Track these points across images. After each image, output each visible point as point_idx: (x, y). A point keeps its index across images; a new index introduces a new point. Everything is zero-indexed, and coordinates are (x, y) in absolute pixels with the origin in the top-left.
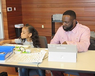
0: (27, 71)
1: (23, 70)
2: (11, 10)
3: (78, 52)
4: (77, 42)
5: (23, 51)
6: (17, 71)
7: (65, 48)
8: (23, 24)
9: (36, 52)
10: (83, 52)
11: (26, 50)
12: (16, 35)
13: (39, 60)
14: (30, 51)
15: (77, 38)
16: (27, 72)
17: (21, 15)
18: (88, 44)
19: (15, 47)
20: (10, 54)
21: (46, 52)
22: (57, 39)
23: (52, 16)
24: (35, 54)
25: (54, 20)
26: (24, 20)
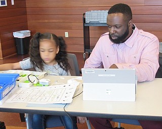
0: (43, 119)
1: (35, 118)
2: (6, 5)
3: (139, 82)
4: (135, 64)
5: (35, 82)
6: (23, 120)
7: (114, 75)
8: (28, 31)
9: (59, 84)
10: (146, 81)
11: (40, 81)
12: (17, 52)
13: (65, 99)
14: (47, 82)
15: (135, 56)
16: (43, 122)
17: (25, 13)
18: (156, 66)
19: (19, 75)
20: (11, 88)
21: (78, 83)
22: (96, 59)
23: (84, 14)
24: (58, 87)
25: (87, 21)
26: (30, 22)
